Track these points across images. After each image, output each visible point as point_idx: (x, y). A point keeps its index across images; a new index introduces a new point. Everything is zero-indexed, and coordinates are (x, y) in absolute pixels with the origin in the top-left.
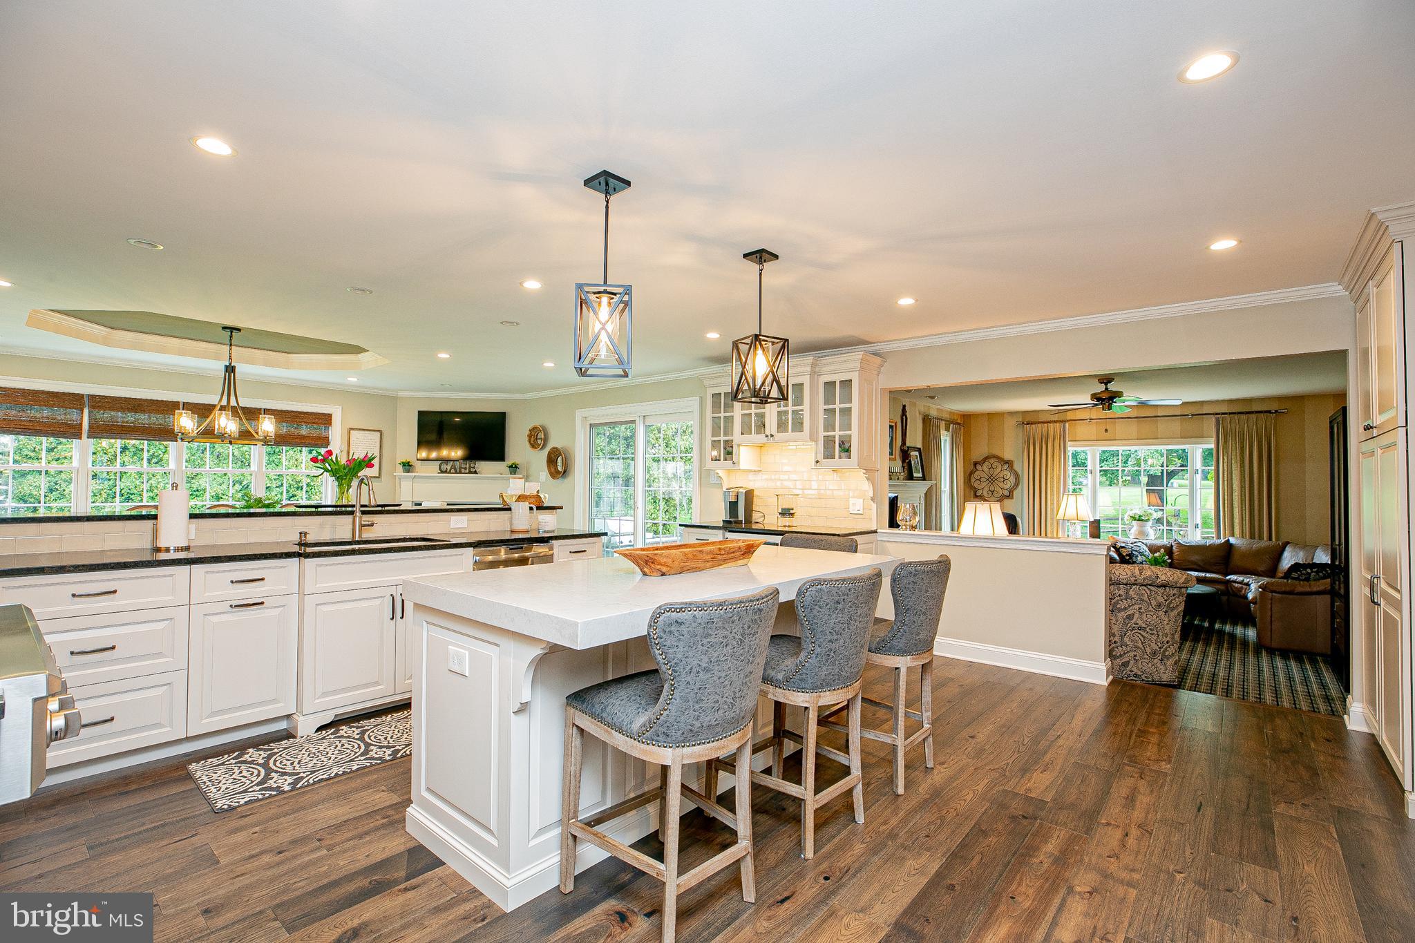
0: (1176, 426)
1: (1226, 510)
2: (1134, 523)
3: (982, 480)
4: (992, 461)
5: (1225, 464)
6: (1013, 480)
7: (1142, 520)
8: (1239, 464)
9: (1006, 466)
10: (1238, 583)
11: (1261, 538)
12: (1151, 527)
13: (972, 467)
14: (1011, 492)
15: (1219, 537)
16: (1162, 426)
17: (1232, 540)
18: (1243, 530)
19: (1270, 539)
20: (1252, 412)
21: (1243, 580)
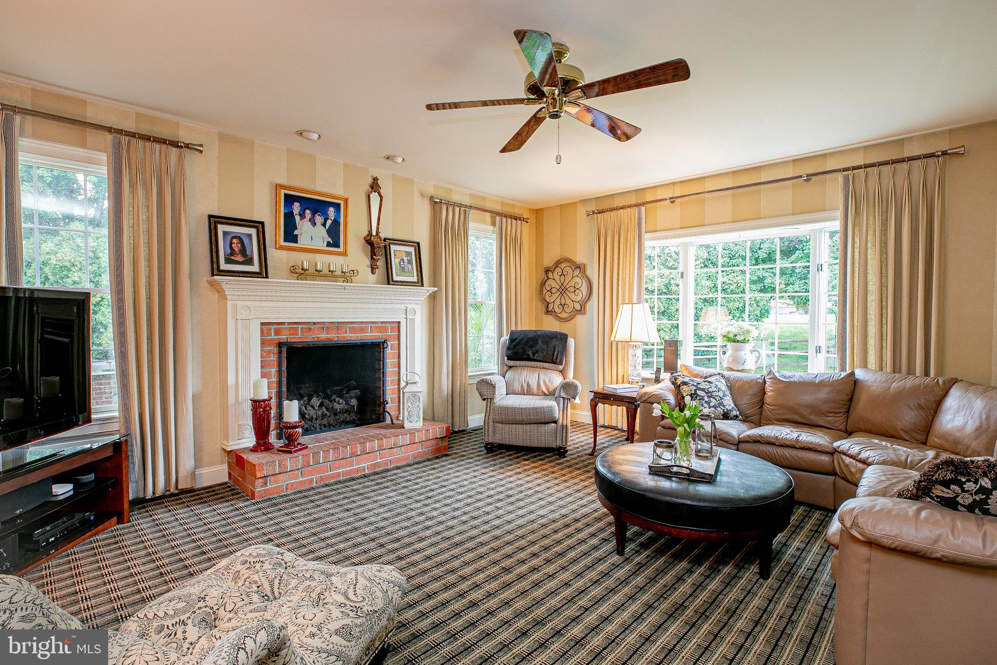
0: (785, 195)
1: (856, 323)
2: (729, 344)
3: (554, 291)
4: (563, 266)
5: (857, 251)
6: (584, 289)
7: (738, 341)
8: (878, 246)
9: (577, 272)
10: (851, 457)
11: (911, 371)
12: (752, 352)
13: (544, 275)
14: (583, 305)
15: (843, 368)
16: (768, 198)
17: (859, 374)
18: (881, 357)
19: (927, 373)
20: (902, 160)
21: (859, 453)
